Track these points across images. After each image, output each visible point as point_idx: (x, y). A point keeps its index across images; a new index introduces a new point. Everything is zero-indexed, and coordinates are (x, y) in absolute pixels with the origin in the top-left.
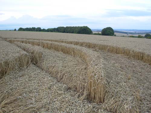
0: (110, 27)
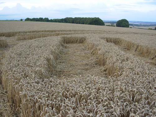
0: (125, 19)
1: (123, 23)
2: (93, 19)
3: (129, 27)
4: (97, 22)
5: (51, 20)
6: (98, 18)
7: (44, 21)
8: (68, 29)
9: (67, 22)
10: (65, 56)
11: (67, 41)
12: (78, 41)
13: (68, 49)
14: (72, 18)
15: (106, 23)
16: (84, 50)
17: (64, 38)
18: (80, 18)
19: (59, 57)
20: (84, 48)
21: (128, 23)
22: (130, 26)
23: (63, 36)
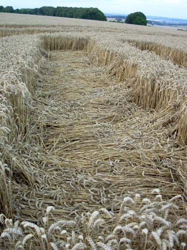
1: (137, 19)
2: (88, 9)
3: (146, 25)
4: (94, 14)
5: (18, 10)
6: (97, 8)
7: (4, 12)
8: (50, 24)
9: (44, 14)
10: (52, 79)
11: (51, 46)
12: (73, 46)
13: (56, 62)
14: (52, 8)
15: (109, 17)
16: (89, 64)
17: (45, 38)
18: (66, 8)
19: (39, 81)
20: (88, 60)
21: (146, 19)
22: (148, 24)
23: (43, 34)
